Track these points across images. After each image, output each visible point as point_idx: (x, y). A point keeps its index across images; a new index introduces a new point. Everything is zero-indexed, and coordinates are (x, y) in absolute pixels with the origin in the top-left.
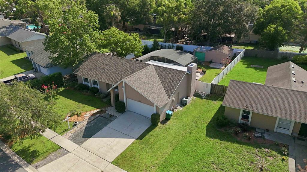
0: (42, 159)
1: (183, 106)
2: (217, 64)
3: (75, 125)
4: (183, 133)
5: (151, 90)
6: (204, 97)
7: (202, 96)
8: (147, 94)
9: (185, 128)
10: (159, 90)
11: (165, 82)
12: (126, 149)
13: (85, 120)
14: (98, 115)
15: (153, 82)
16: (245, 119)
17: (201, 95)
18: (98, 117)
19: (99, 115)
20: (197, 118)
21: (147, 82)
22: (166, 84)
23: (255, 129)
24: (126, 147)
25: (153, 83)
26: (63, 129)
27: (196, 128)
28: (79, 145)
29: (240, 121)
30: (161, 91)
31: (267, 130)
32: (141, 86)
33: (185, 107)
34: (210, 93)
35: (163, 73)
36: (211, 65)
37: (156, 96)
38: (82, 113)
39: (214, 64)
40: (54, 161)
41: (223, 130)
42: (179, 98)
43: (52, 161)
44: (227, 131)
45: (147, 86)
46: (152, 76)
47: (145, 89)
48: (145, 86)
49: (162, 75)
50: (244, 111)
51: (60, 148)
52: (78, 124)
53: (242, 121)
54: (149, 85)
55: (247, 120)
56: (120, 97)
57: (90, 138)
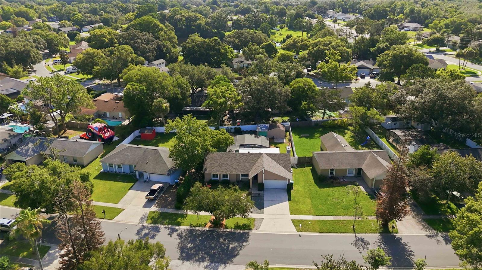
2: (278, 139)
6: (296, 167)
18: (251, 197)
23: (338, 177)
29: (329, 175)
31: (344, 177)
34: (297, 163)
39: (275, 139)
50: (331, 170)
51: (255, 218)
53: (331, 175)
55: (333, 174)
56: (259, 181)
57: (263, 208)
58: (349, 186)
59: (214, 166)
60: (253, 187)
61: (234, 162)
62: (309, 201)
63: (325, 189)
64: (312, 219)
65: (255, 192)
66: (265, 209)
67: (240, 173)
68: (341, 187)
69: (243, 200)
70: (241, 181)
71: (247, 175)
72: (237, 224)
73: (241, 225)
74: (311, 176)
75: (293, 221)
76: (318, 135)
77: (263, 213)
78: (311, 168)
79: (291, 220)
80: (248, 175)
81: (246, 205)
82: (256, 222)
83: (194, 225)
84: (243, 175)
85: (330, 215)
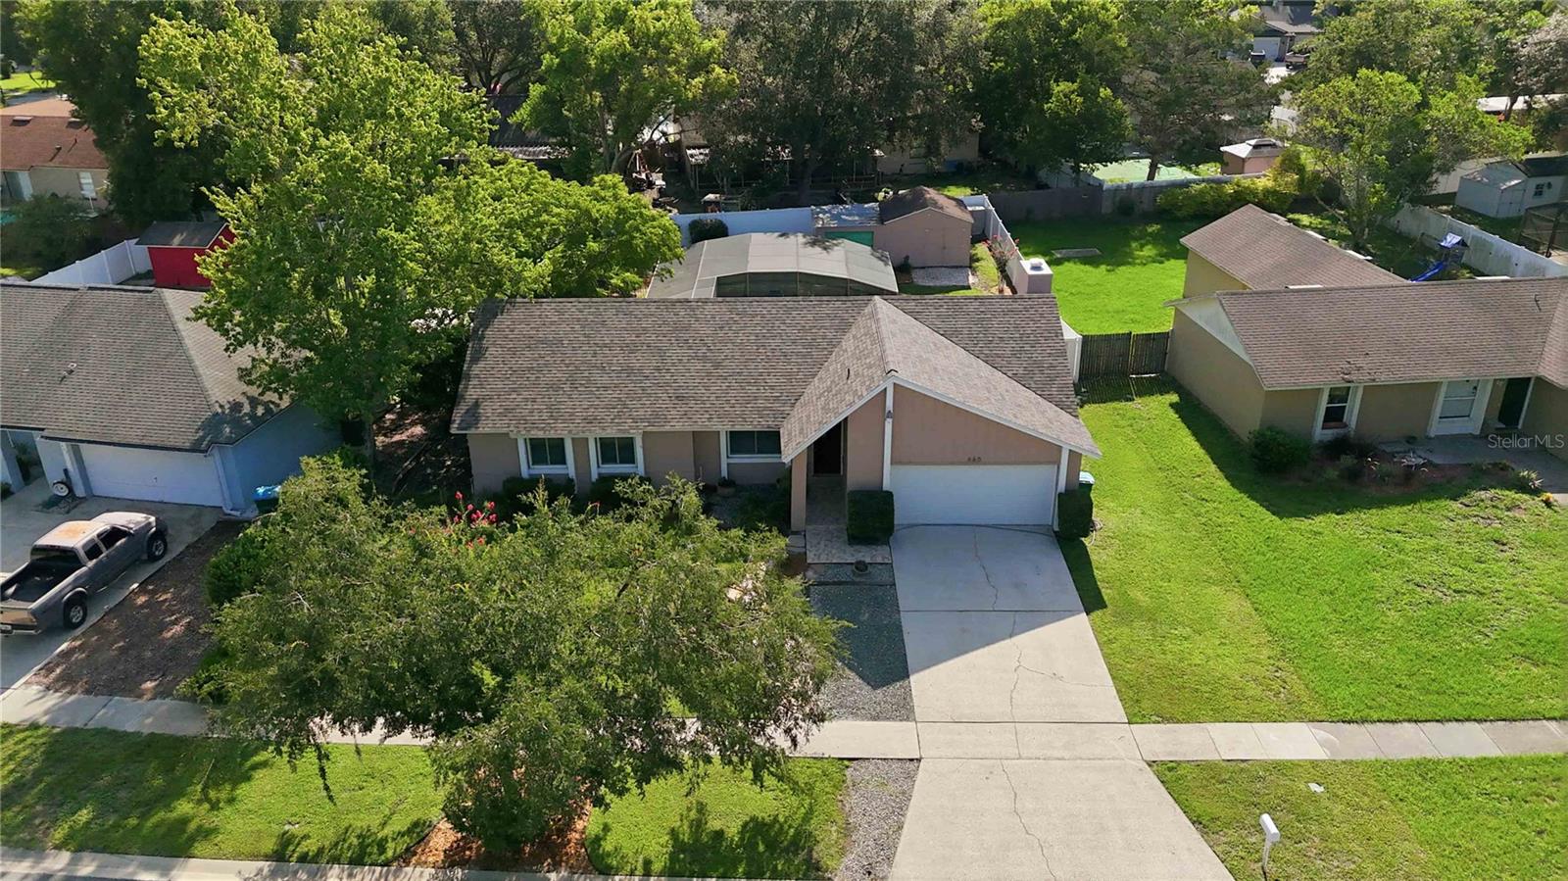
2: (932, 270)
10: (1016, 392)
15: (969, 367)
16: (1332, 424)
25: (972, 371)
29: (1320, 433)
30: (1023, 394)
39: (919, 271)
40: (909, 819)
43: (899, 821)
46: (936, 345)
47: (988, 399)
50: (1331, 392)
51: (846, 763)
53: (1328, 431)
54: (977, 381)
55: (1340, 424)
56: (856, 473)
57: (908, 677)
58: (1483, 494)
59: (536, 385)
60: (808, 521)
61: (675, 353)
62: (1233, 604)
63: (1321, 522)
64: (1320, 754)
65: (829, 552)
66: (922, 683)
67: (723, 428)
68: (1426, 505)
69: (746, 609)
70: (726, 483)
71: (770, 441)
72: (698, 825)
73: (733, 831)
74: (1188, 445)
75: (1169, 774)
76: (1149, 251)
77: (904, 710)
78: (1174, 398)
79: (1149, 772)
80: (777, 434)
81: (773, 656)
82: (853, 799)
83: (310, 846)
84: (740, 441)
85: (1457, 710)
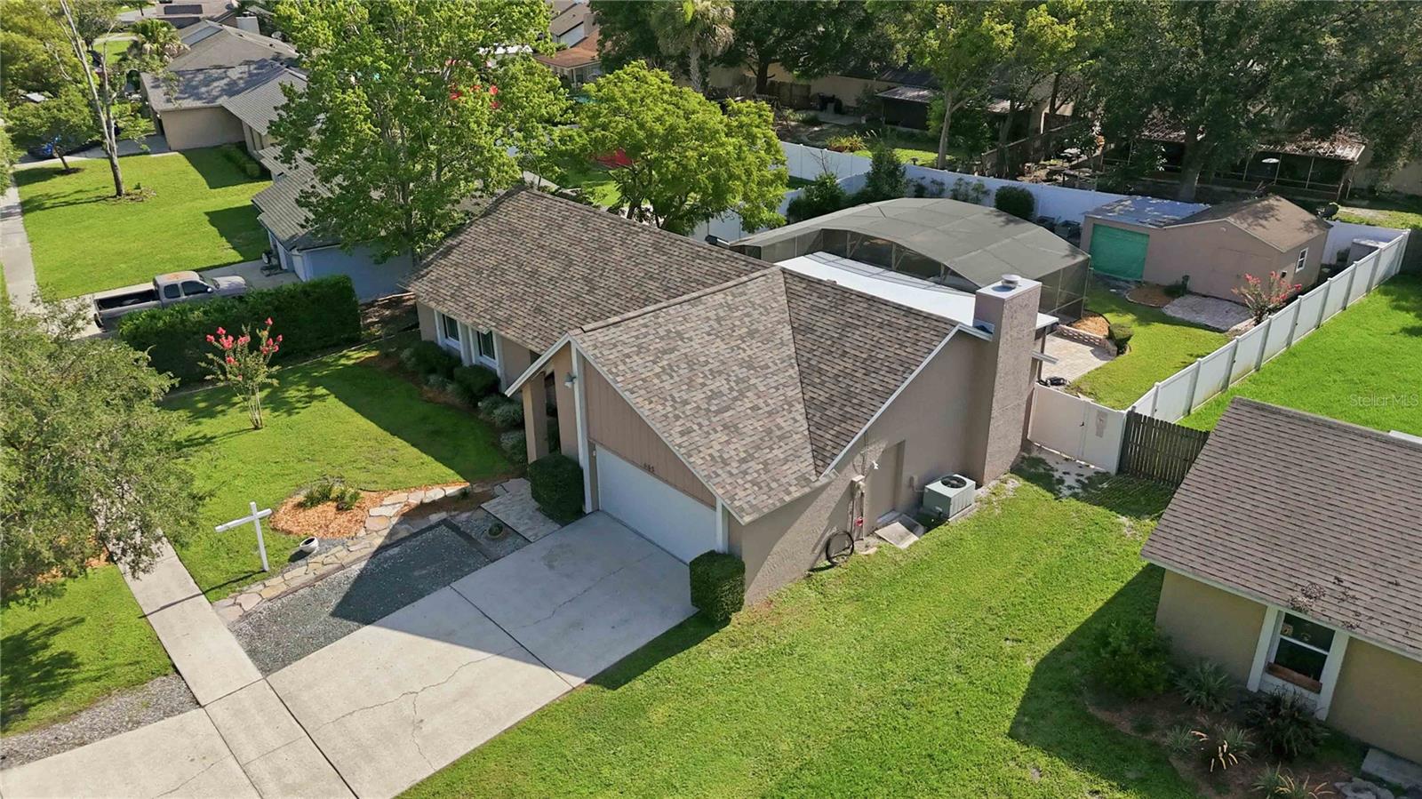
0: (54, 721)
1: (921, 528)
2: (1210, 301)
3: (301, 555)
4: (865, 695)
5: (717, 413)
6: (1070, 488)
7: (1061, 481)
8: (682, 434)
9: (889, 665)
10: (770, 414)
11: (820, 371)
12: (492, 744)
13: (362, 533)
14: (435, 518)
15: (750, 367)
16: (1296, 675)
17: (1057, 475)
18: (431, 528)
19: (443, 515)
20: (978, 615)
21: (707, 363)
22: (823, 383)
23: (1364, 749)
24: (495, 731)
25: (743, 373)
26: (236, 567)
27: (954, 678)
28: (266, 671)
29: (1257, 678)
30: (779, 420)
32: (667, 386)
33: (935, 532)
34: (1113, 469)
35: (826, 323)
36: (1171, 309)
37: (737, 448)
38: (363, 494)
39: (1190, 300)
40: (98, 744)
41: (1124, 723)
42: (905, 480)
43: (92, 740)
44: (1153, 736)
45: (704, 385)
46: (751, 334)
47: (685, 403)
48: (690, 383)
49: (813, 331)
50: (1289, 619)
51: (171, 670)
52: (319, 553)
53: (1274, 679)
54: (719, 383)
55: (1310, 680)
65: (512, 506)
